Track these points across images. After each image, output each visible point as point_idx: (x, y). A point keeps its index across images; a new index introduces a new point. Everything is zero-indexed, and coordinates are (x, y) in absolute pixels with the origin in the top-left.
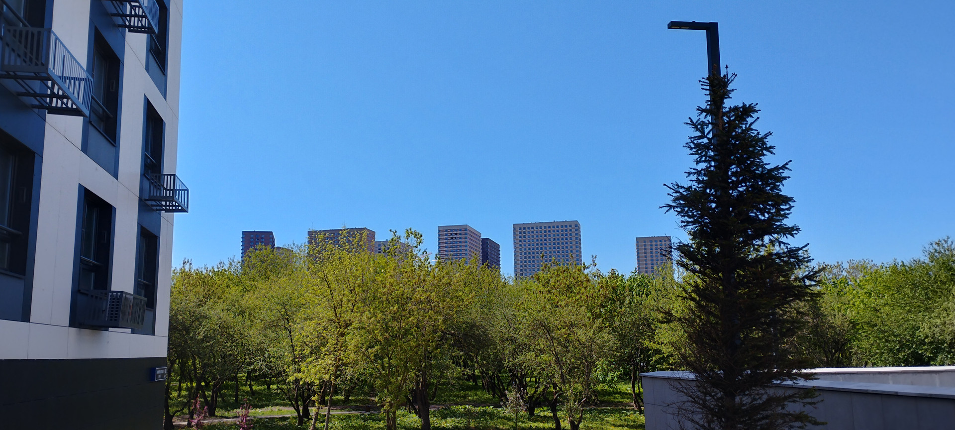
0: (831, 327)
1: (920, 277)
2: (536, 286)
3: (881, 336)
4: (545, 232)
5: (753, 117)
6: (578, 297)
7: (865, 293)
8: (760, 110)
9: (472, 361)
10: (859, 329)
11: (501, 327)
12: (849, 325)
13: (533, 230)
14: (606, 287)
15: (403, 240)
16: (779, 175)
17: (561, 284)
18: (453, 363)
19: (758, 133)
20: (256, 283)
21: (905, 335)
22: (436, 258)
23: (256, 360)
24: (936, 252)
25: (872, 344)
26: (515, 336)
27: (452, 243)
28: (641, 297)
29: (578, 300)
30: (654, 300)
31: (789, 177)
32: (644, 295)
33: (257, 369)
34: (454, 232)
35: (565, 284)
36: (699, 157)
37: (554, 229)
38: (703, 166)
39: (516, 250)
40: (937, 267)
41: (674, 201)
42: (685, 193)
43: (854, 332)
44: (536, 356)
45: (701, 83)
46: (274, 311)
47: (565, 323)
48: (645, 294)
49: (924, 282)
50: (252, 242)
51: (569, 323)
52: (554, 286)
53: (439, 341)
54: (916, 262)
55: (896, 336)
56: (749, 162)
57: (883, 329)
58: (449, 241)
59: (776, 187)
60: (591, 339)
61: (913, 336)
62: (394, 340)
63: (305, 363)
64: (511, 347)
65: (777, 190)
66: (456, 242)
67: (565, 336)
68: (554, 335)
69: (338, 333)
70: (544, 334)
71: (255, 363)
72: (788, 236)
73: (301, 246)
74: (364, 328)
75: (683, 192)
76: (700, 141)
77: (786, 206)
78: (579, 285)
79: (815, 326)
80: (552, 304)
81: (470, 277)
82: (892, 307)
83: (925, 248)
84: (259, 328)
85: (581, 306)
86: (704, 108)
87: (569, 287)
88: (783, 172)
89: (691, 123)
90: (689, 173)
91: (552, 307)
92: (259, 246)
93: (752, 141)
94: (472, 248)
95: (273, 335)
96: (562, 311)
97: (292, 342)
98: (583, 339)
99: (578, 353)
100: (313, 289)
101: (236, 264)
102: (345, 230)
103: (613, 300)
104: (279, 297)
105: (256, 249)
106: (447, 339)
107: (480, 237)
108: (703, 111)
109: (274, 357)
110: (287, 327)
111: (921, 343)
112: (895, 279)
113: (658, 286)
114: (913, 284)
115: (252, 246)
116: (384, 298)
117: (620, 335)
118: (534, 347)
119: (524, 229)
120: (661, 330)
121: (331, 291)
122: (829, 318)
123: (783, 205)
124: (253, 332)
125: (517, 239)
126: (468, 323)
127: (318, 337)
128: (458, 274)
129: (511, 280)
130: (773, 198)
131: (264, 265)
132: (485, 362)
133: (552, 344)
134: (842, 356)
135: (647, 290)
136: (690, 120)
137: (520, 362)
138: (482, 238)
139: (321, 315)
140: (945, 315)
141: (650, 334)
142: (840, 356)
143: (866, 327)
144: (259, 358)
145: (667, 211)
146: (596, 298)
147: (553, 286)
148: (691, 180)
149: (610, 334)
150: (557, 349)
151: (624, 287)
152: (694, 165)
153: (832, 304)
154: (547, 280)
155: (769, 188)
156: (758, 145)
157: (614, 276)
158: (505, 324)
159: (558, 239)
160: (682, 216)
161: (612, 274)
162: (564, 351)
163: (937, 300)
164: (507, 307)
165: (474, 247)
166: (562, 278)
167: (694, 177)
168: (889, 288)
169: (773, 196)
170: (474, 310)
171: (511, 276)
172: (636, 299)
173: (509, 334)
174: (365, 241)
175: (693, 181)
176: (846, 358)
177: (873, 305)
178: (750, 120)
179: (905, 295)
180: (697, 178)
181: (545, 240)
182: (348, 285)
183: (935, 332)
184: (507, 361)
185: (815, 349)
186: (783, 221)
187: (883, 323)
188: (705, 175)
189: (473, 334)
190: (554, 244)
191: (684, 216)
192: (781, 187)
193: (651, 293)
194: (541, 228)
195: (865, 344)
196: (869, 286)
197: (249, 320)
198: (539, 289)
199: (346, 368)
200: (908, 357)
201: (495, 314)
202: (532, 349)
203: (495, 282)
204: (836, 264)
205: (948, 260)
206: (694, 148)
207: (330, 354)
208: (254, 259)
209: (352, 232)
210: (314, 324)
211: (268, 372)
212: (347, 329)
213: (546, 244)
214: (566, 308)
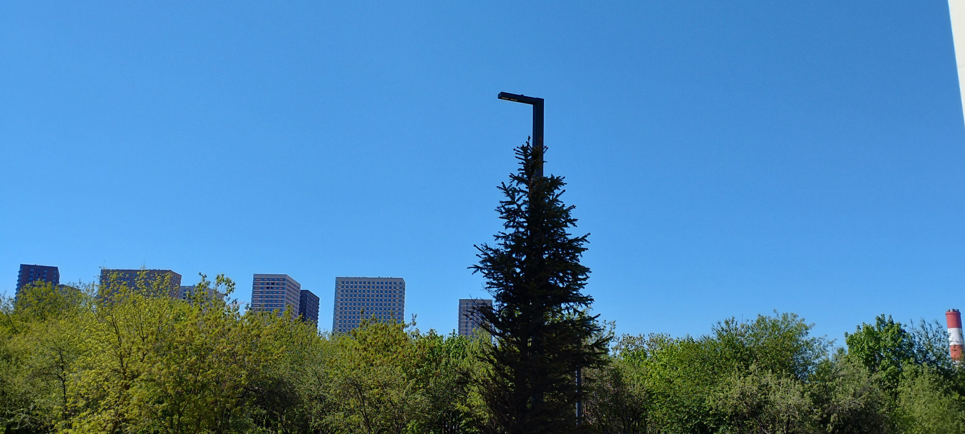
0: (630, 396)
1: (709, 353)
2: (351, 342)
3: (673, 406)
4: (369, 287)
5: (559, 189)
6: (394, 356)
7: (662, 365)
8: (566, 184)
9: (276, 420)
10: (654, 399)
11: (311, 384)
12: (645, 394)
13: (356, 285)
14: (424, 347)
15: (212, 286)
16: (579, 246)
17: (378, 342)
18: (255, 422)
19: (564, 205)
20: (29, 324)
21: (693, 407)
22: (246, 308)
23: (18, 412)
24: (722, 331)
25: (665, 414)
26: (325, 395)
27: (267, 293)
28: (458, 358)
29: (394, 359)
30: (470, 362)
31: (587, 249)
32: (460, 358)
33: (17, 423)
34: (271, 282)
35: (383, 342)
36: (508, 222)
37: (378, 285)
38: (511, 231)
39: (336, 305)
40: (723, 344)
41: (482, 262)
42: (492, 255)
43: (650, 401)
44: (345, 417)
45: (516, 151)
46: (47, 358)
47: (379, 382)
48: (462, 356)
49: (712, 357)
50: (31, 277)
51: (382, 383)
52: (371, 343)
53: (240, 397)
54: (706, 338)
55: (686, 407)
56: (552, 231)
57: (675, 400)
58: (264, 290)
59: (574, 257)
60: (403, 400)
61: (699, 407)
62: (188, 394)
63: (77, 418)
64: (319, 407)
65: (576, 260)
66: (272, 293)
67: (377, 396)
68: (365, 394)
69: (122, 385)
70: (355, 393)
71: (16, 416)
72: (583, 305)
73: (89, 286)
74: (154, 380)
75: (491, 253)
76: (511, 206)
77: (583, 276)
78: (396, 344)
79: (616, 394)
80: (367, 362)
81: (281, 330)
82: (684, 380)
83: (714, 326)
84: (26, 376)
85: (396, 366)
86: (516, 176)
87: (386, 346)
88: (582, 244)
89: (503, 187)
90: (498, 237)
91: (367, 365)
92: (38, 282)
93: (557, 212)
94: (289, 299)
95: (43, 384)
96: (376, 371)
97: (65, 394)
98: (395, 400)
99: (389, 415)
100: (98, 334)
101: (6, 300)
102: (143, 271)
103: (430, 360)
104: (55, 341)
105: (34, 286)
106: (249, 396)
107: (299, 288)
108: (515, 178)
109: (41, 410)
110: (61, 375)
111: (706, 414)
112: (687, 354)
113: (474, 349)
114: (702, 359)
115: (30, 281)
116: (181, 348)
117: (434, 397)
118: (344, 406)
119: (347, 283)
120: (473, 393)
121: (119, 337)
122: (629, 387)
123: (580, 275)
124: (19, 379)
125: (339, 293)
126: (275, 379)
127: (98, 389)
128: (269, 326)
129: (327, 335)
130: (570, 268)
131: (42, 305)
132: (289, 422)
133: (362, 404)
134: (639, 424)
135: (464, 352)
136: (502, 185)
137: (327, 423)
138: (301, 289)
139: (103, 364)
140: (727, 389)
141: (463, 396)
142: (637, 424)
143: (660, 397)
144: (22, 409)
145: (475, 272)
146: (413, 358)
147: (369, 344)
148: (499, 244)
149: (423, 395)
150: (367, 410)
151: (441, 348)
152: (503, 230)
153: (632, 374)
154: (364, 338)
155: (568, 258)
156: (561, 216)
157: (433, 336)
158: (315, 381)
159: (381, 296)
160: (488, 278)
161: (431, 334)
162: (375, 412)
163: (722, 375)
164: (320, 364)
165: (292, 299)
166: (380, 336)
167: (503, 241)
168: (682, 362)
169: (571, 265)
170: (283, 366)
171: (327, 331)
172: (453, 360)
173: (318, 392)
174: (167, 285)
175: (501, 244)
176: (642, 426)
177: (667, 377)
178: (556, 192)
179: (695, 369)
180: (505, 243)
181: (368, 296)
182: (141, 331)
183: (718, 405)
184: (313, 422)
185: (615, 417)
186: (579, 291)
187: (675, 394)
188: (512, 240)
189: (280, 391)
190: (377, 300)
191: (490, 278)
192: (579, 257)
193: (467, 355)
194: (365, 283)
195: (658, 414)
196: (665, 359)
197: (16, 366)
198: (355, 346)
199: (127, 424)
200: (695, 427)
201: (305, 370)
202: (341, 409)
203: (309, 337)
204: (639, 337)
205: (733, 339)
206: (505, 213)
207: (109, 408)
208: (29, 297)
209: (152, 274)
210: (94, 374)
211: (31, 426)
212: (132, 381)
213: (368, 300)
214: (381, 367)
